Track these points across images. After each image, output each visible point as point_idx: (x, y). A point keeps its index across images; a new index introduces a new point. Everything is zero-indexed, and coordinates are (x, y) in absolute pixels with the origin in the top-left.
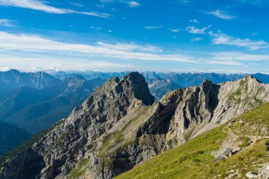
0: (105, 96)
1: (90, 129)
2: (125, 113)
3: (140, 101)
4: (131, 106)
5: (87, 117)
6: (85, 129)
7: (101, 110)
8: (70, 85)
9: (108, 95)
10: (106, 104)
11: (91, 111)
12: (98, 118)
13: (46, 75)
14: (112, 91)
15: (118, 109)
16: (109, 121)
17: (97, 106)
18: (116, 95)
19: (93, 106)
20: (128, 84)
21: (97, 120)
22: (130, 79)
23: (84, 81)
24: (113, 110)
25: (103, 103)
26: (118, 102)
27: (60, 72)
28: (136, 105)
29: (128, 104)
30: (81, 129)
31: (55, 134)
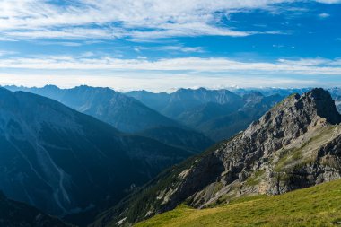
0: (283, 113)
1: (267, 143)
2: (305, 131)
3: (324, 120)
4: (312, 124)
5: (264, 131)
6: (262, 142)
7: (279, 125)
8: (249, 101)
9: (287, 111)
10: (283, 120)
11: (268, 126)
12: (275, 133)
13: (228, 92)
14: (291, 108)
15: (296, 126)
16: (287, 138)
17: (274, 122)
18: (295, 111)
19: (271, 122)
20: (309, 100)
21: (274, 136)
22: (312, 96)
23: (262, 97)
24: (292, 126)
25: (281, 119)
26: (297, 118)
27: (240, 89)
28: (318, 123)
29: (309, 121)
30: (258, 142)
31: (233, 144)
